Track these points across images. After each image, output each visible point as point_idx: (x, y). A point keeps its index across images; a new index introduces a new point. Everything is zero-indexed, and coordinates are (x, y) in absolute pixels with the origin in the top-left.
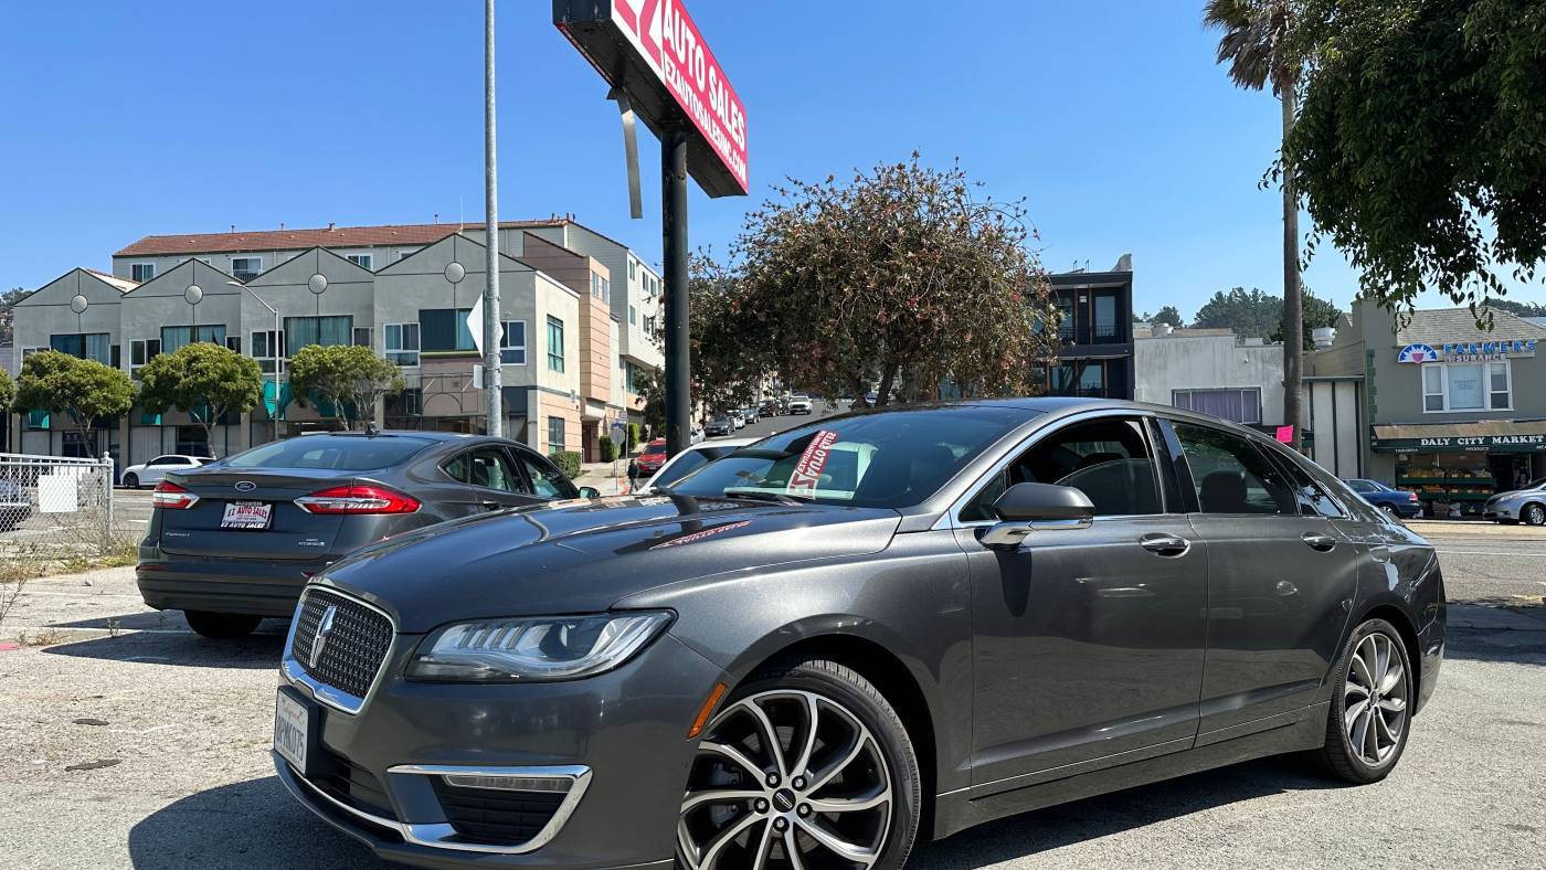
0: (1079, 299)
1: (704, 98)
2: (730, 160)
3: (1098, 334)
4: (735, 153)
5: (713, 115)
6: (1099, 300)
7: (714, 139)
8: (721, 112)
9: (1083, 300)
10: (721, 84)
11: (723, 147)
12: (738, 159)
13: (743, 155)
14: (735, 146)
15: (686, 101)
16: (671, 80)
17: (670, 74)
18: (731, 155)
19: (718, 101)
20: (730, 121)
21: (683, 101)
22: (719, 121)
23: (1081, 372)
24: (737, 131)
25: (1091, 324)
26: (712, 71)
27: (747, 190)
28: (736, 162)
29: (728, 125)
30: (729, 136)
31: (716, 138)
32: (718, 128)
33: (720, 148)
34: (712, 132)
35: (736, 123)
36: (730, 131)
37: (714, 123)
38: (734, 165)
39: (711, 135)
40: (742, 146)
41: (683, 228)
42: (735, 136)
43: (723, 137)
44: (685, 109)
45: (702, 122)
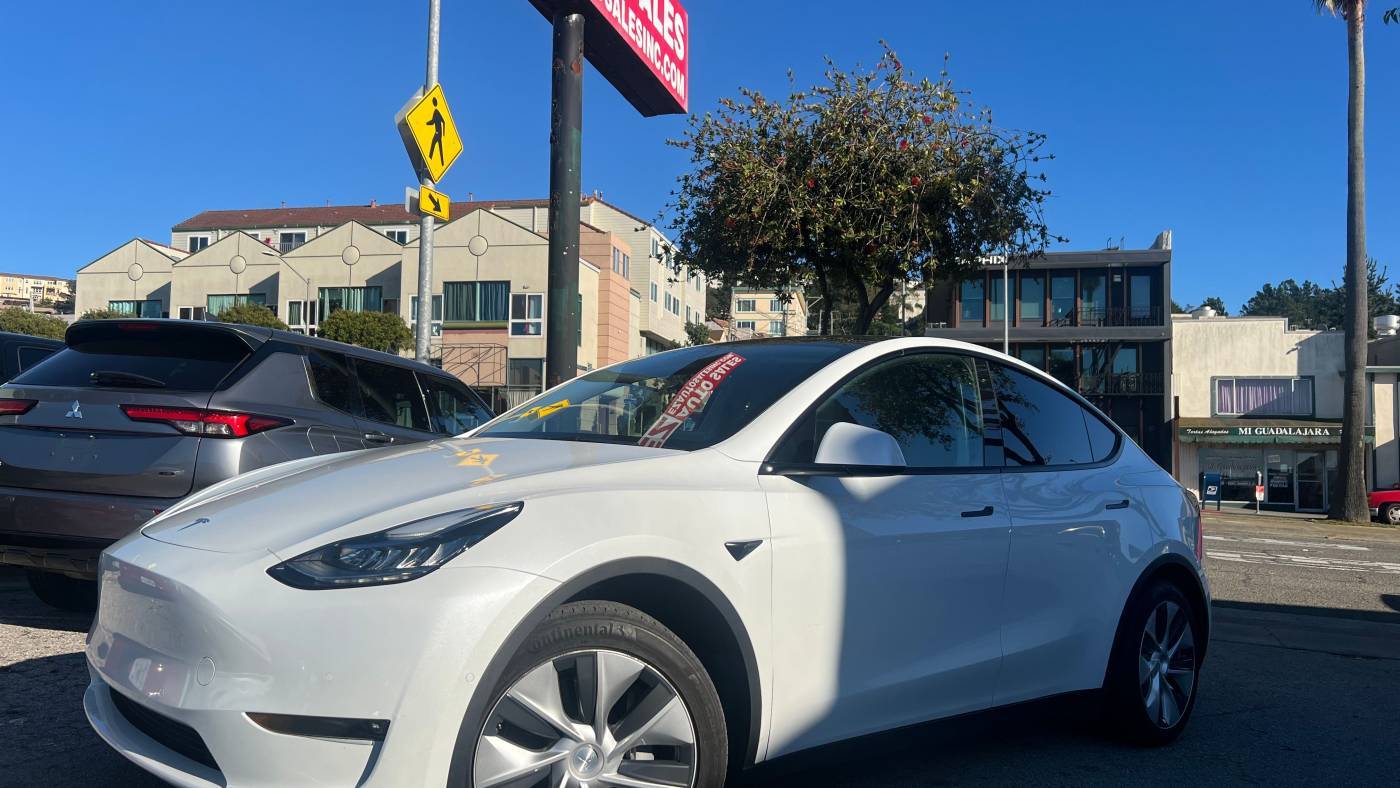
2: (658, 65)
4: (667, 58)
5: (632, 4)
7: (632, 35)
8: (645, 4)
11: (648, 48)
12: (673, 66)
13: (681, 65)
14: (667, 49)
18: (661, 59)
20: (661, 19)
22: (642, 16)
24: (673, 34)
27: (686, 107)
28: (668, 70)
29: (657, 23)
30: (658, 37)
31: (635, 32)
32: (639, 22)
33: (640, 44)
34: (627, 21)
35: (671, 25)
36: (660, 31)
37: (632, 15)
38: (664, 70)
39: (624, 25)
40: (680, 54)
41: (575, 130)
42: (668, 40)
43: (647, 36)
45: (609, 7)
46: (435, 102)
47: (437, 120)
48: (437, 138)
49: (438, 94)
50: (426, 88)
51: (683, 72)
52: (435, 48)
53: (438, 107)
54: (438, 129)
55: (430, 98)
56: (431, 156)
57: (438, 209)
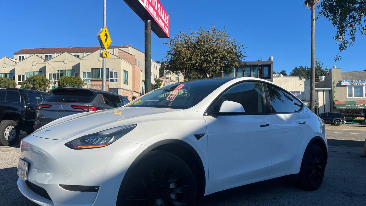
1: (157, 12)
2: (164, 28)
4: (165, 26)
5: (159, 16)
8: (161, 15)
10: (161, 8)
11: (162, 25)
12: (166, 28)
13: (168, 27)
14: (165, 25)
15: (151, 12)
16: (147, 6)
17: (147, 5)
18: (164, 27)
19: (161, 13)
21: (150, 12)
22: (161, 18)
24: (166, 21)
26: (159, 5)
27: (169, 37)
28: (166, 29)
29: (164, 19)
31: (160, 22)
32: (161, 20)
33: (161, 24)
34: (159, 20)
35: (166, 19)
36: (164, 21)
37: (159, 18)
38: (165, 29)
40: (168, 25)
41: (150, 45)
42: (166, 22)
43: (162, 22)
44: (150, 14)
45: (156, 18)
46: (105, 31)
47: (106, 35)
48: (106, 39)
49: (106, 29)
50: (103, 27)
51: (168, 29)
52: (105, 18)
53: (106, 32)
54: (106, 37)
55: (104, 30)
56: (105, 44)
57: (107, 56)
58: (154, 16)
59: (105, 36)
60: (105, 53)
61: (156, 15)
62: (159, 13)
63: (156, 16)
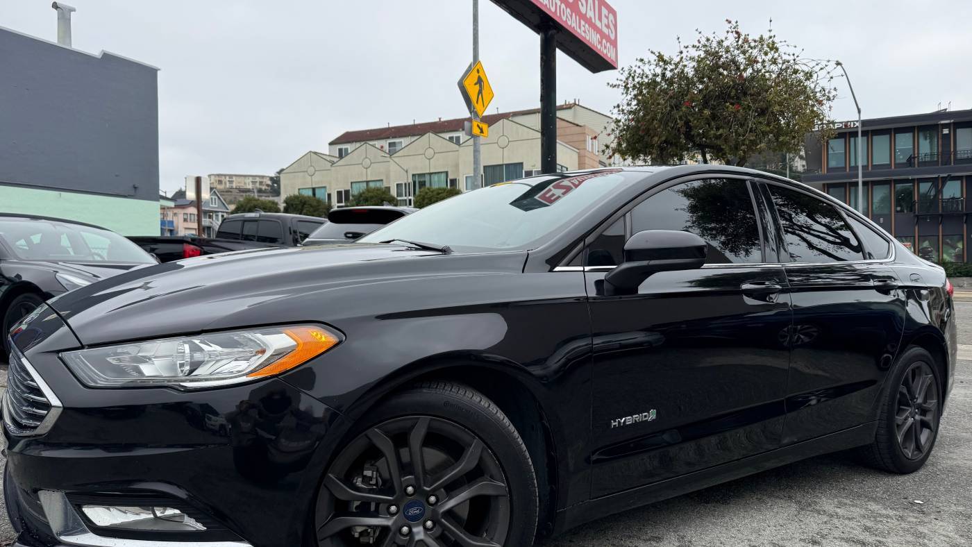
0: (942, 131)
1: (573, 6)
2: (599, 47)
3: (959, 156)
4: (604, 41)
5: (583, 17)
6: (959, 131)
7: (583, 34)
8: (590, 14)
9: (946, 131)
11: (593, 39)
12: (608, 45)
13: (613, 43)
14: (605, 36)
15: (553, 9)
18: (600, 43)
19: (588, 8)
20: (600, 19)
21: (550, 9)
22: (589, 21)
23: (943, 185)
24: (608, 27)
25: (952, 150)
27: (618, 66)
28: (605, 47)
29: (598, 24)
30: (599, 31)
31: (585, 32)
32: (587, 26)
33: (588, 38)
34: (580, 28)
35: (607, 21)
36: (600, 27)
37: (583, 23)
38: (602, 49)
39: (579, 30)
40: (613, 37)
41: (553, 93)
42: (605, 30)
43: (592, 31)
44: (551, 15)
45: (569, 23)
46: (478, 71)
47: (479, 81)
48: (480, 92)
51: (614, 46)
53: (480, 74)
54: (481, 86)
55: (475, 70)
56: (477, 102)
57: (482, 132)
58: (564, 19)
59: (476, 84)
60: (478, 126)
61: (571, 16)
62: (583, 10)
63: (570, 18)
